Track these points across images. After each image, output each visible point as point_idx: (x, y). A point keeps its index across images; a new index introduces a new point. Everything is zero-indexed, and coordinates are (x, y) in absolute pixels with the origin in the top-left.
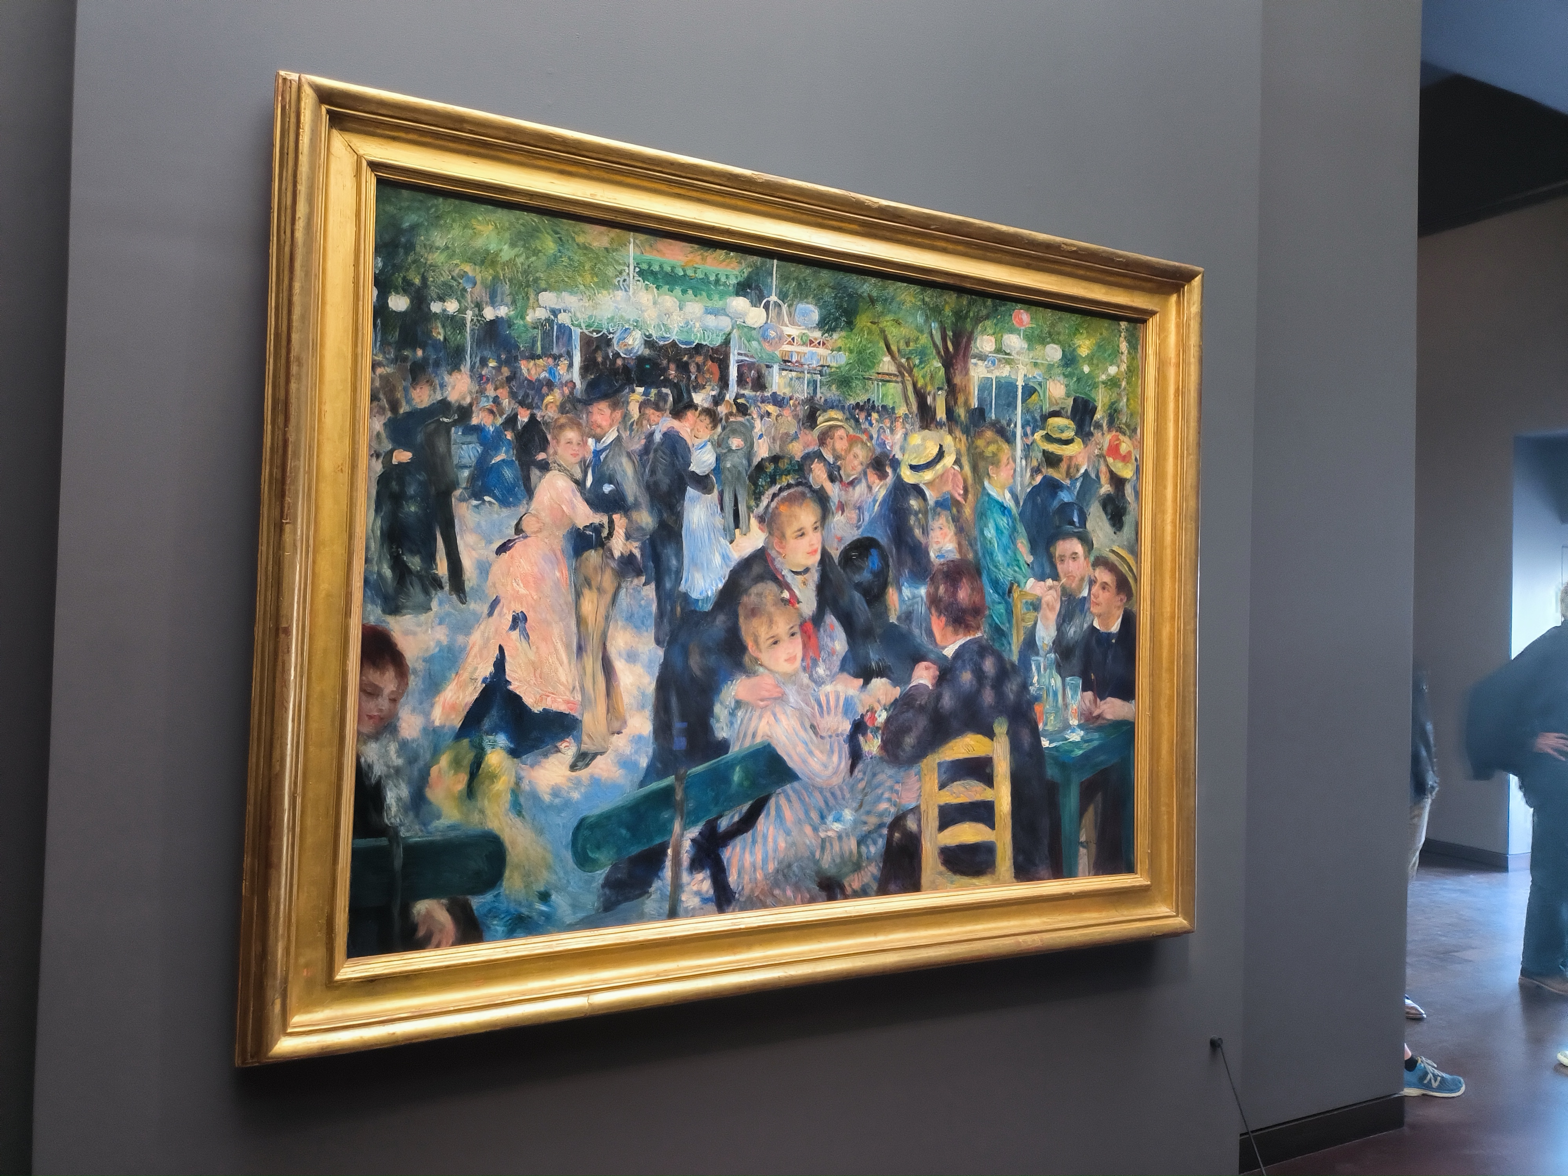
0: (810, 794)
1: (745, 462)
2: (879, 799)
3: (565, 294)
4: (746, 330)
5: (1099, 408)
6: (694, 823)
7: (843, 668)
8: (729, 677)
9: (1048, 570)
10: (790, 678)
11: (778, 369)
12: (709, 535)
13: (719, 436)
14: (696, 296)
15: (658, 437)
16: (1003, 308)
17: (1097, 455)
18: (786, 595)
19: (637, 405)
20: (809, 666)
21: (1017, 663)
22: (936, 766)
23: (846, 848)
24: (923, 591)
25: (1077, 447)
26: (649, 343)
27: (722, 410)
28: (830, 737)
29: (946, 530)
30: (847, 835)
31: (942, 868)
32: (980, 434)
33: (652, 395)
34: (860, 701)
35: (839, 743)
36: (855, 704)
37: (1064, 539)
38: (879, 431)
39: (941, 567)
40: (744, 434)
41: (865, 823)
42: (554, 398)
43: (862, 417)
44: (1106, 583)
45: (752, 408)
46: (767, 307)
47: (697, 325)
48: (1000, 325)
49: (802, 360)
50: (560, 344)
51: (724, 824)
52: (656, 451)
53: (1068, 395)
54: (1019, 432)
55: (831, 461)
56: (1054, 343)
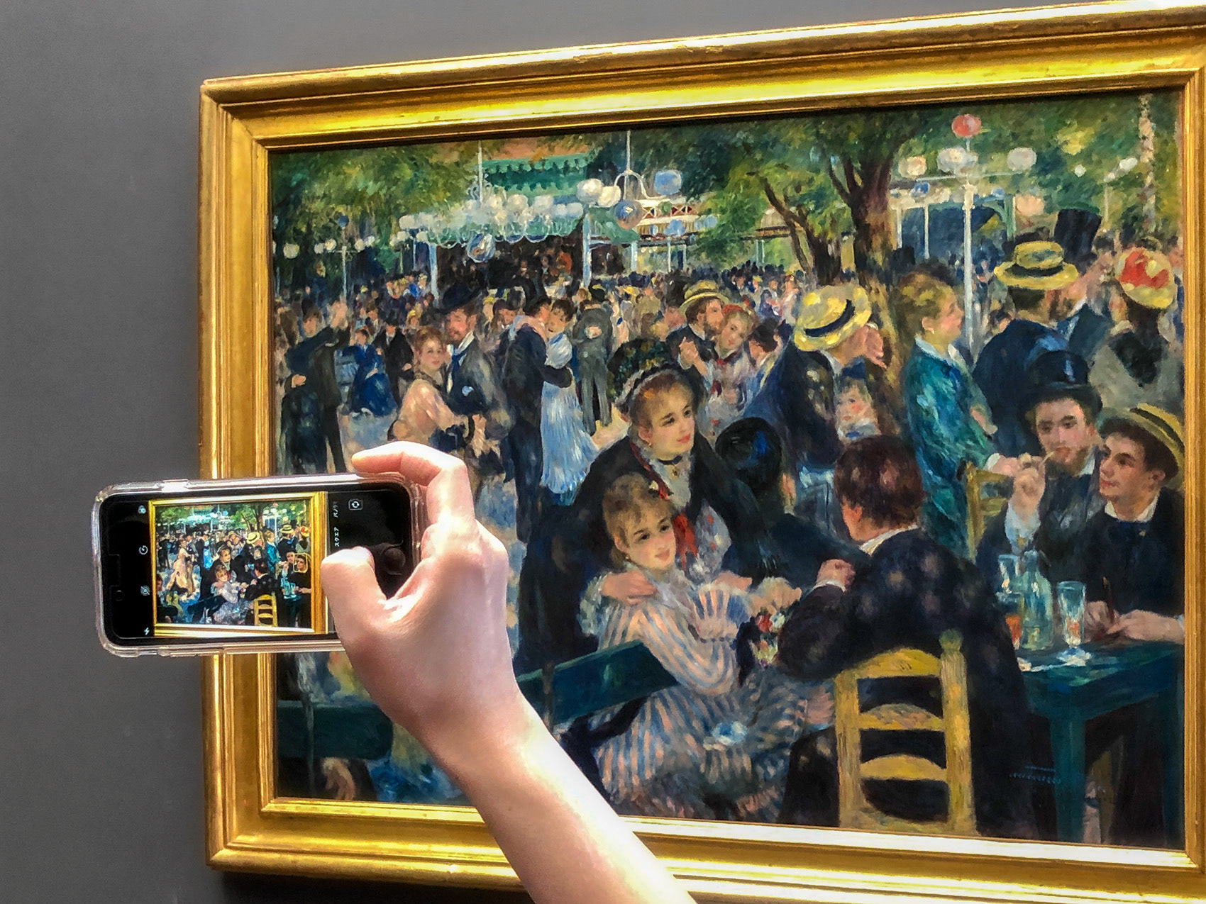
0: (691, 702)
1: (603, 350)
2: (778, 715)
3: (422, 214)
4: (599, 212)
5: (1106, 216)
6: (564, 719)
7: (726, 566)
8: (594, 573)
9: (1023, 443)
10: (663, 575)
11: (636, 248)
12: (568, 430)
13: (574, 326)
14: (544, 188)
15: (512, 336)
16: (937, 119)
17: (1104, 283)
18: (655, 486)
19: (492, 306)
20: (685, 563)
21: (974, 562)
22: (854, 683)
23: (738, 765)
24: (829, 476)
25: (1066, 277)
26: (500, 244)
27: (577, 299)
28: (713, 640)
29: (860, 402)
30: (739, 752)
31: (868, 805)
32: (907, 281)
33: (505, 295)
34: (750, 603)
35: (724, 648)
36: (743, 606)
37: (1049, 400)
38: (762, 296)
39: (854, 447)
40: (600, 321)
41: (761, 740)
42: (415, 311)
43: (740, 283)
44: (1126, 455)
45: (609, 293)
46: (621, 184)
47: (547, 217)
48: (932, 141)
49: (665, 232)
50: (419, 261)
51: (595, 722)
52: (511, 350)
53: (1049, 210)
54: (969, 268)
55: (703, 337)
56: (1021, 145)
